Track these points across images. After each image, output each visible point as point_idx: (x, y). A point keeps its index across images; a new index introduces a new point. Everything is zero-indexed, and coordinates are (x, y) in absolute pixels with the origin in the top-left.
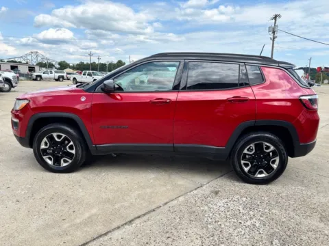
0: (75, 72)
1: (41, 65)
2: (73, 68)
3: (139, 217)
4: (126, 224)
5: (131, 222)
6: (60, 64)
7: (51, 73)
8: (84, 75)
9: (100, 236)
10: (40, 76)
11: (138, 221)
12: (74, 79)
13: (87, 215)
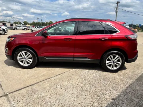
0: (31, 26)
1: (16, 23)
2: (30, 24)
3: (60, 74)
4: (55, 76)
5: (57, 76)
6: (24, 23)
7: (21, 26)
8: (36, 27)
9: (47, 79)
10: (16, 28)
11: (59, 75)
12: (31, 29)
13: (43, 74)
